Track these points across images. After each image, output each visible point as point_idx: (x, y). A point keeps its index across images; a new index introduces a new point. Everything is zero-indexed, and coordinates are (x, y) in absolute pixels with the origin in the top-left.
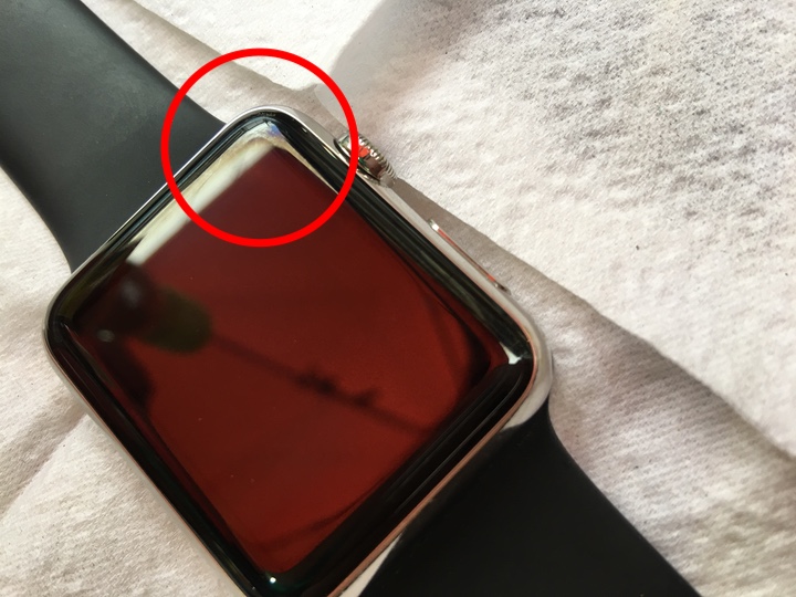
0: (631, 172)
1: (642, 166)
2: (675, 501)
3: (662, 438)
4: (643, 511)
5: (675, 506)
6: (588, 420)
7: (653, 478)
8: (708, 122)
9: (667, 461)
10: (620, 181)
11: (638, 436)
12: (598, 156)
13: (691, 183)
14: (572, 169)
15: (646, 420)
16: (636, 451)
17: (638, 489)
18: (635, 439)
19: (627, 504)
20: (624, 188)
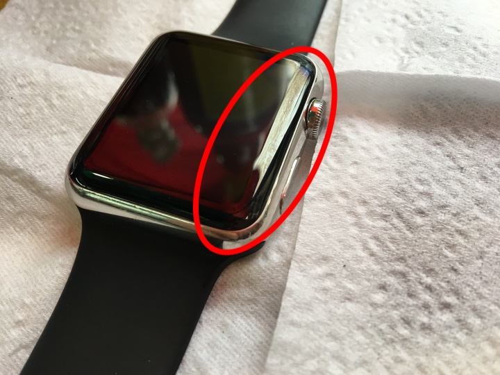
0: (390, 245)
1: (398, 250)
2: (211, 359)
3: (246, 337)
4: (200, 346)
5: (209, 360)
6: (237, 292)
7: (221, 342)
8: (451, 276)
9: (234, 345)
10: (380, 241)
11: (241, 324)
12: (388, 223)
13: (405, 282)
14: (371, 214)
15: (253, 325)
16: (232, 327)
17: (211, 338)
18: (239, 324)
19: (200, 336)
20: (378, 246)
